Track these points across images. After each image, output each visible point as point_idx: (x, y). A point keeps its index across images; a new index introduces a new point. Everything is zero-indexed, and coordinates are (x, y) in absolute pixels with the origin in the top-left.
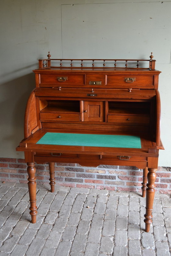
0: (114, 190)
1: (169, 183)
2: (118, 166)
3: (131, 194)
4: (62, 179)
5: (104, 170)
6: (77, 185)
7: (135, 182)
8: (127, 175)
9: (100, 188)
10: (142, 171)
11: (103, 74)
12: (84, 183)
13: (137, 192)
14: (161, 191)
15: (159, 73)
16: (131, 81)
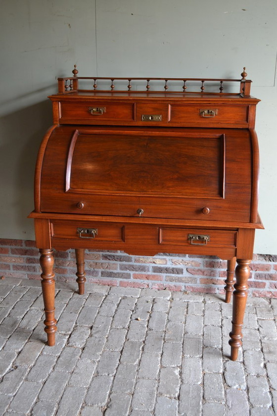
0: (181, 291)
1: (268, 279)
3: (207, 298)
4: (97, 272)
5: (164, 259)
6: (121, 282)
7: (214, 278)
8: (202, 267)
9: (157, 287)
10: (226, 261)
11: (164, 104)
12: (132, 280)
13: (218, 295)
14: (255, 293)
15: (256, 101)
16: (211, 115)
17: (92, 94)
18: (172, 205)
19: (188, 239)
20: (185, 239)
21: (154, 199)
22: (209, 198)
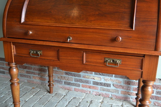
0: (109, 97)
2: (114, 75)
3: (124, 103)
4: (62, 82)
6: (75, 88)
7: (130, 91)
8: (122, 84)
9: (95, 93)
10: (137, 81)
12: (81, 88)
13: (131, 102)
14: (156, 103)
18: (93, 34)
19: (105, 62)
20: (102, 61)
22: (121, 29)
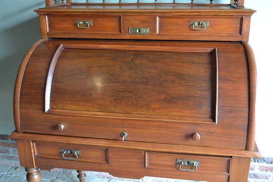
11: (152, 15)
15: (251, 12)
16: (202, 27)
17: (85, 7)
18: (158, 129)
19: (176, 164)
20: (173, 163)
21: (139, 122)
22: (199, 122)
